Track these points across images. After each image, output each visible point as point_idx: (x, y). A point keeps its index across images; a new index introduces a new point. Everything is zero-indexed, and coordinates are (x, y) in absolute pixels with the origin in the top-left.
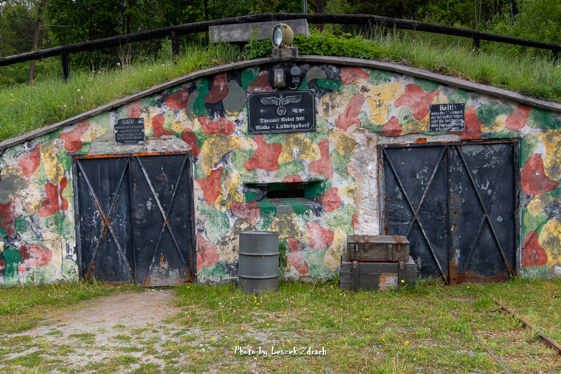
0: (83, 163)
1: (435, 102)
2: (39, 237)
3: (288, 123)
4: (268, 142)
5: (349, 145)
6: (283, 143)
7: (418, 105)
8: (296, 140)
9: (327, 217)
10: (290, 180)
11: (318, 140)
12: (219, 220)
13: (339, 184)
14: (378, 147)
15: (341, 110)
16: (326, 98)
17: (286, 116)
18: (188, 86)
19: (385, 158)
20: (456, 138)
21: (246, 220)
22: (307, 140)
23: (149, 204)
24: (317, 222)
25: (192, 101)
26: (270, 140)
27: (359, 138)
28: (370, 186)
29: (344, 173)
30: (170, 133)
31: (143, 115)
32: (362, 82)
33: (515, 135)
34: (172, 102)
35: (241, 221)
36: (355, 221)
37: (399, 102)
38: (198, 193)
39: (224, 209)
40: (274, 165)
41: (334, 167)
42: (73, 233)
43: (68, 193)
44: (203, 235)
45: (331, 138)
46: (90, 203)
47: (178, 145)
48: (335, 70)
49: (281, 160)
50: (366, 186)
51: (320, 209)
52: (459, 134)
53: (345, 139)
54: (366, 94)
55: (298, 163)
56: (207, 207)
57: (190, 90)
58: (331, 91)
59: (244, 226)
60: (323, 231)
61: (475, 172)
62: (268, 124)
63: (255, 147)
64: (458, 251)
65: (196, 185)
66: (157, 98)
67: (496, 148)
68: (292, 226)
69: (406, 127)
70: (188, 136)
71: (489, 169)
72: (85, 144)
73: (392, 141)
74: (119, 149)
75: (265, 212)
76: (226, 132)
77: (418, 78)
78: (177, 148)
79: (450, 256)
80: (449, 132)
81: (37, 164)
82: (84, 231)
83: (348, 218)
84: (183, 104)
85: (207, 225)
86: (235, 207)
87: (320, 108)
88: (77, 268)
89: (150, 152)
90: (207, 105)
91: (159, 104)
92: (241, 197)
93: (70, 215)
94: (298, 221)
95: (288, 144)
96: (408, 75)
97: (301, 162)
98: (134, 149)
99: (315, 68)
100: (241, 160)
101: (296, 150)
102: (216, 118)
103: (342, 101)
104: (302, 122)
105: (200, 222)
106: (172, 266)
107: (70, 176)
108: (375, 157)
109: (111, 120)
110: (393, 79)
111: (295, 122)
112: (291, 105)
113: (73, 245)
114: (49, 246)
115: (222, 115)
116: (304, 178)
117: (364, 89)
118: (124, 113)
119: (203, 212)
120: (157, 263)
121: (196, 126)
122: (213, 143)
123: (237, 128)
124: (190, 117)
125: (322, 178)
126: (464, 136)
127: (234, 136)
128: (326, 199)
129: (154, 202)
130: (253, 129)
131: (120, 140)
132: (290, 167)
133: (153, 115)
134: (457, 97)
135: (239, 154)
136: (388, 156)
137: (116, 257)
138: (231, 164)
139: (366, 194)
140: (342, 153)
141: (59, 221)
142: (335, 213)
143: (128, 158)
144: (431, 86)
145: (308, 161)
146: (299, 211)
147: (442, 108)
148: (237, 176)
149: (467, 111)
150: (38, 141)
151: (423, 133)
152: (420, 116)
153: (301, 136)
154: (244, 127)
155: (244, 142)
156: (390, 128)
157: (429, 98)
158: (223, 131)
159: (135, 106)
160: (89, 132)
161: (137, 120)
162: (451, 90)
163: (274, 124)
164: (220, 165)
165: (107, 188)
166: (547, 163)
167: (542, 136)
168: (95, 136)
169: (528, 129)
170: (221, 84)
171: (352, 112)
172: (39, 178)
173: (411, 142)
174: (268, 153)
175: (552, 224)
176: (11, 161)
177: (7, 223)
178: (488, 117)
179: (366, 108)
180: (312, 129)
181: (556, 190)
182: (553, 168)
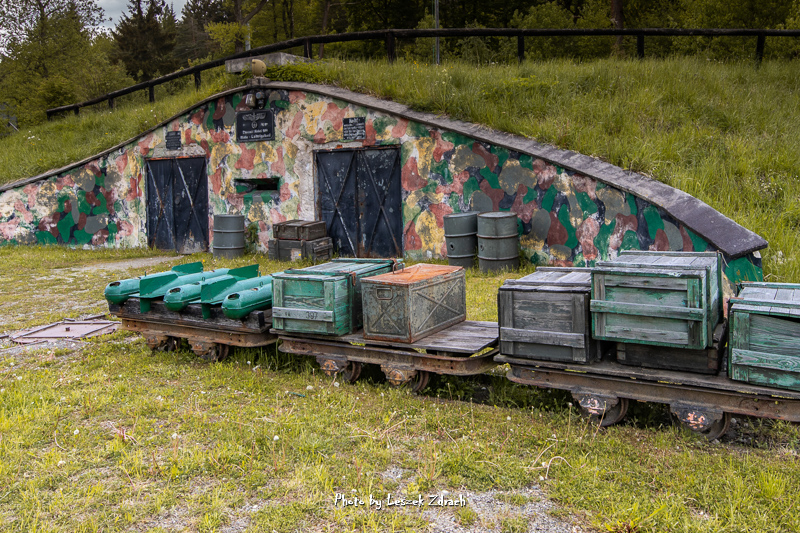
0: (150, 163)
1: (346, 117)
2: (127, 215)
3: (258, 134)
4: (248, 148)
5: (294, 150)
6: (256, 149)
7: (335, 119)
8: (264, 146)
9: (283, 205)
10: (261, 177)
11: (276, 147)
12: (221, 205)
13: (289, 181)
14: (314, 152)
15: (289, 124)
16: (280, 115)
17: (257, 129)
18: (203, 107)
19: (318, 160)
20: (359, 145)
21: (236, 206)
22: (270, 147)
23: (183, 193)
24: (276, 209)
25: (205, 119)
27: (301, 144)
28: (309, 182)
29: (292, 171)
30: (195, 142)
31: (180, 129)
32: (302, 102)
33: (398, 142)
34: (195, 120)
35: (233, 207)
36: (299, 209)
38: (210, 186)
39: (224, 198)
40: (251, 166)
41: (286, 167)
42: (145, 213)
43: (142, 184)
44: (213, 217)
45: (284, 145)
46: (154, 193)
47: (199, 151)
48: (286, 93)
49: (255, 162)
50: (306, 182)
51: (278, 199)
52: (360, 141)
53: (292, 145)
54: (304, 111)
55: (265, 163)
56: (215, 197)
57: (205, 110)
58: (283, 109)
59: (235, 211)
60: (280, 216)
61: (374, 172)
62: (247, 135)
63: (241, 152)
64: (364, 235)
65: (209, 179)
66: (188, 116)
67: (388, 152)
68: (262, 212)
69: (329, 137)
70: (204, 144)
71: (383, 169)
72: (151, 149)
73: (321, 147)
74: (169, 154)
75: (246, 201)
76: (223, 141)
77: (335, 98)
78: (199, 153)
79: (359, 239)
80: (355, 140)
81: (126, 164)
82: (151, 212)
83: (294, 206)
84: (201, 121)
85: (215, 210)
86: (230, 197)
87: (277, 122)
88: (146, 238)
89: (185, 156)
90: (214, 121)
91: (188, 121)
92: (233, 189)
93: (143, 199)
94: (265, 207)
95: (259, 149)
96: (328, 96)
97: (267, 163)
98: (176, 153)
99: (275, 92)
100: (234, 161)
101: (263, 154)
102: (219, 130)
103: (290, 117)
104: (267, 133)
105: (211, 206)
106: (196, 240)
107: (143, 173)
108: (311, 159)
109: (163, 132)
110: (320, 99)
111: (262, 133)
112: (259, 122)
113: (144, 222)
114: (132, 222)
115: (222, 129)
116: (268, 176)
117: (303, 108)
118: (171, 128)
119: (212, 200)
120: (188, 237)
121: (208, 137)
122: (217, 150)
123: (230, 138)
124: (205, 131)
125: (278, 175)
126: (365, 144)
127: (229, 143)
128: (282, 192)
129: (186, 192)
130: (239, 140)
131: (169, 147)
132: (260, 167)
133: (185, 129)
134: (360, 113)
135: (232, 157)
136: (320, 157)
137: (167, 232)
138: (227, 165)
139: (306, 188)
140: (290, 157)
141: (137, 204)
142: (286, 203)
143: (172, 160)
144: (344, 104)
145: (270, 163)
146: (266, 201)
147: (351, 121)
148: (230, 174)
149: (367, 124)
150: (127, 147)
151: (339, 141)
152: (337, 127)
153: (266, 143)
154: (234, 137)
155: (234, 149)
156: (319, 137)
157: (343, 114)
159: (176, 122)
160: (152, 142)
161: (177, 132)
162: (356, 107)
163: (251, 135)
164: (221, 165)
165: (163, 182)
166: (420, 165)
167: (415, 143)
168: (156, 144)
169: (407, 138)
170: (222, 105)
171: (296, 125)
172: (127, 174)
173: (332, 147)
174: (248, 156)
175: (424, 215)
176: (112, 162)
177: (110, 205)
178: (380, 128)
179: (305, 122)
180: (272, 138)
181: (426, 187)
182: (424, 169)
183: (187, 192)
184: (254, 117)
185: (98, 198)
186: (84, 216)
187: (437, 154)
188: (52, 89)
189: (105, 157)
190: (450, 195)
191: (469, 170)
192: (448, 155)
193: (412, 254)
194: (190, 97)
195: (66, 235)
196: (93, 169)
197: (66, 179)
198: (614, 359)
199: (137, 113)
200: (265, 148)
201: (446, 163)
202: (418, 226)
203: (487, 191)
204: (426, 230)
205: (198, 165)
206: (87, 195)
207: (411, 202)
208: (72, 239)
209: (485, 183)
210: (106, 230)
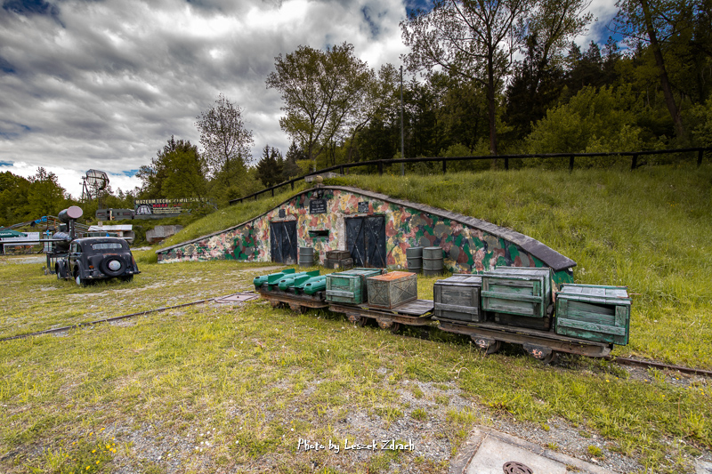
0: (272, 224)
2: (262, 247)
3: (319, 210)
4: (315, 217)
5: (336, 217)
6: (318, 217)
7: (354, 202)
9: (330, 243)
10: (320, 230)
11: (327, 216)
12: (303, 243)
13: (333, 232)
14: (344, 218)
15: (333, 205)
16: (329, 201)
17: (319, 208)
18: (295, 198)
20: (366, 215)
22: (325, 216)
23: (286, 238)
24: (327, 245)
25: (296, 204)
27: (338, 215)
28: (342, 232)
29: (334, 227)
30: (291, 214)
31: (285, 208)
32: (339, 195)
33: (384, 213)
34: (291, 204)
36: (338, 245)
37: (349, 202)
38: (298, 234)
39: (304, 240)
40: (316, 225)
41: (332, 225)
42: (270, 246)
43: (269, 233)
46: (274, 237)
47: (293, 218)
48: (332, 191)
49: (318, 223)
51: (328, 240)
55: (322, 224)
56: (300, 238)
57: (296, 200)
58: (331, 198)
59: (309, 245)
60: (329, 248)
61: (373, 227)
62: (314, 211)
63: (311, 218)
64: (368, 257)
65: (297, 231)
66: (288, 202)
67: (379, 218)
68: (321, 246)
69: (351, 211)
70: (295, 215)
71: (377, 226)
72: (273, 218)
73: (348, 216)
74: (280, 219)
75: (314, 241)
76: (304, 213)
77: (354, 193)
79: (366, 259)
80: (364, 212)
81: (262, 224)
82: (272, 246)
83: (336, 244)
84: (294, 204)
85: (300, 245)
86: (307, 239)
87: (328, 204)
88: (271, 257)
89: (287, 220)
90: (300, 204)
91: (289, 204)
92: (308, 236)
93: (269, 240)
94: (322, 244)
95: (320, 217)
96: (351, 192)
98: (283, 219)
99: (327, 191)
100: (308, 223)
101: (322, 219)
102: (302, 209)
103: (334, 202)
104: (323, 210)
106: (292, 258)
107: (269, 228)
108: (343, 221)
109: (278, 210)
110: (347, 193)
111: (321, 210)
112: (320, 204)
113: (270, 250)
114: (264, 250)
116: (324, 229)
117: (340, 198)
118: (281, 208)
120: (288, 257)
121: (297, 211)
122: (301, 217)
123: (307, 212)
124: (296, 208)
125: (328, 229)
126: (368, 214)
128: (330, 237)
130: (311, 213)
131: (280, 217)
132: (320, 225)
133: (287, 208)
134: (366, 199)
135: (307, 221)
136: (347, 221)
137: (280, 255)
138: (305, 224)
139: (341, 235)
140: (334, 220)
141: (267, 242)
142: (332, 242)
143: (282, 222)
144: (358, 195)
145: (325, 223)
146: (323, 241)
147: (362, 204)
148: (307, 229)
149: (369, 204)
150: (262, 217)
151: (356, 213)
152: (355, 206)
153: (323, 214)
155: (309, 217)
156: (347, 211)
157: (358, 200)
159: (283, 205)
160: (273, 214)
161: (284, 210)
162: (364, 197)
165: (277, 232)
166: (394, 224)
167: (392, 214)
168: (275, 215)
169: (388, 211)
170: (303, 197)
171: (336, 206)
172: (262, 227)
173: (353, 216)
174: (315, 220)
175: (396, 247)
176: (256, 223)
177: (256, 243)
178: (375, 206)
179: (340, 204)
180: (326, 212)
181: (397, 234)
182: (397, 226)
183: (288, 237)
184: (317, 202)
185: (251, 240)
186: (244, 247)
187: (403, 219)
188: (231, 192)
189: (253, 221)
190: (409, 238)
191: (418, 226)
192: (408, 219)
193: (391, 267)
194: (290, 194)
195: (237, 256)
196: (248, 226)
197: (237, 231)
198: (493, 321)
199: (266, 201)
200: (322, 217)
201: (407, 223)
202: (393, 253)
203: (427, 236)
204: (397, 255)
205: (293, 225)
206: (246, 238)
207: (390, 242)
208: (240, 257)
209: (426, 233)
210: (254, 254)
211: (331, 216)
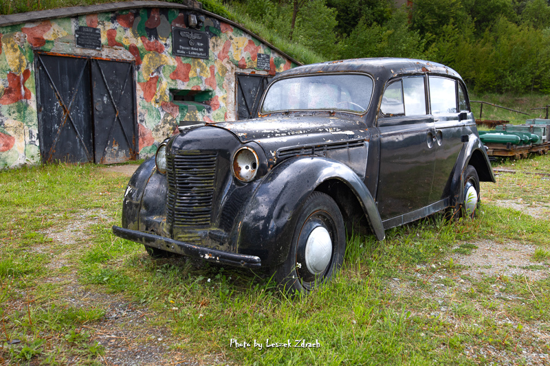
1: (259, 52)
3: (195, 51)
4: (184, 62)
5: (224, 71)
6: (192, 64)
7: (253, 52)
8: (199, 63)
9: (213, 113)
10: (195, 89)
11: (209, 65)
12: (154, 113)
13: (219, 94)
15: (221, 48)
16: (213, 40)
17: (194, 47)
18: (133, 12)
19: (239, 80)
20: (266, 74)
21: (171, 114)
22: (204, 64)
23: (105, 99)
24: (208, 117)
25: (136, 24)
26: (185, 61)
27: (229, 67)
28: (232, 96)
29: (221, 87)
30: (121, 45)
31: (100, 27)
32: (230, 34)
34: (122, 21)
35: (167, 115)
36: (225, 116)
37: (246, 49)
38: (140, 93)
39: (157, 106)
40: (186, 78)
41: (217, 83)
43: (31, 84)
44: (144, 124)
45: (216, 65)
46: (51, 96)
47: (126, 55)
48: (218, 22)
49: (191, 75)
50: (230, 96)
51: (210, 109)
52: (267, 71)
53: (222, 66)
54: (232, 41)
55: (199, 78)
56: (146, 104)
57: (135, 15)
58: (216, 35)
59: (169, 118)
62: (184, 50)
63: (176, 65)
65: (138, 87)
66: (110, 16)
70: (133, 49)
72: (48, 42)
73: (242, 71)
75: (182, 109)
76: (159, 50)
77: (253, 37)
78: (125, 58)
80: (264, 70)
83: (222, 115)
84: (130, 25)
85: (146, 117)
86: (164, 105)
87: (211, 45)
88: (38, 152)
90: (146, 29)
91: (112, 20)
92: (167, 98)
93: (33, 104)
94: (199, 115)
95: (194, 65)
96: (249, 34)
97: (201, 78)
98: (92, 53)
99: (208, 19)
100: (168, 72)
101: (198, 70)
102: (153, 40)
103: (221, 41)
104: (202, 52)
105: (141, 115)
106: (121, 148)
107: (32, 69)
108: (234, 79)
109: (73, 24)
110: (243, 35)
111: (199, 52)
112: (196, 40)
114: (11, 132)
115: (156, 39)
116: (202, 89)
117: (231, 38)
118: (84, 22)
119: (144, 107)
120: (110, 146)
121: (139, 43)
122: (151, 58)
123: (165, 49)
124: (135, 36)
125: (211, 89)
126: (269, 73)
127: (163, 54)
128: (212, 103)
129: (109, 97)
130: (174, 53)
131: (80, 44)
132: (195, 80)
133: (107, 28)
134: (267, 51)
135: (167, 68)
136: (240, 78)
137: (75, 142)
138: (162, 74)
139: (230, 101)
140: (221, 75)
141: (22, 110)
142: (217, 111)
144: (258, 43)
145: (204, 78)
146: (200, 110)
147: (262, 56)
148: (165, 84)
149: (270, 60)
151: (254, 68)
152: (253, 58)
153: (201, 61)
154: (170, 49)
155: (170, 61)
156: (242, 63)
157: (257, 49)
158: (157, 50)
159: (93, 18)
160: (51, 32)
161: (94, 29)
162: (265, 47)
163: (187, 51)
164: (155, 74)
165: (66, 83)
168: (58, 36)
170: (155, 15)
171: (225, 50)
173: (248, 72)
174: (183, 69)
178: (278, 64)
179: (232, 49)
180: (207, 58)
183: (111, 98)
184: (191, 36)
200: (200, 65)
205: (124, 70)
211: (217, 67)
